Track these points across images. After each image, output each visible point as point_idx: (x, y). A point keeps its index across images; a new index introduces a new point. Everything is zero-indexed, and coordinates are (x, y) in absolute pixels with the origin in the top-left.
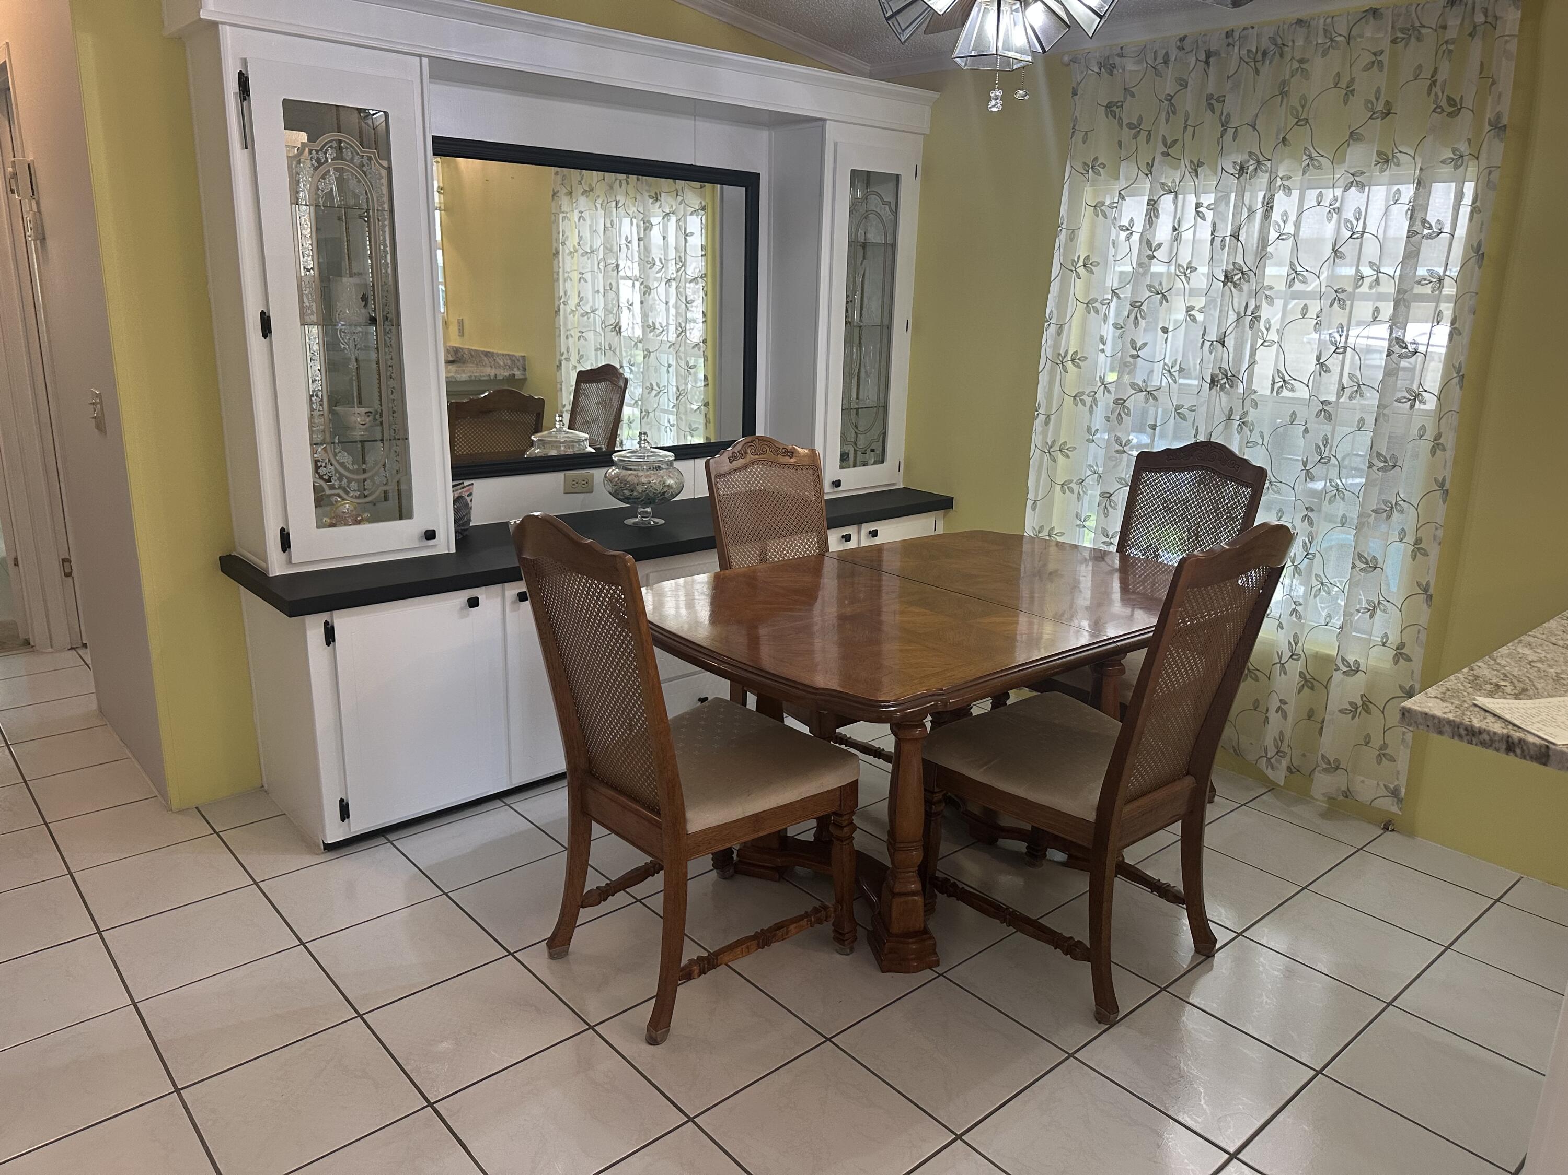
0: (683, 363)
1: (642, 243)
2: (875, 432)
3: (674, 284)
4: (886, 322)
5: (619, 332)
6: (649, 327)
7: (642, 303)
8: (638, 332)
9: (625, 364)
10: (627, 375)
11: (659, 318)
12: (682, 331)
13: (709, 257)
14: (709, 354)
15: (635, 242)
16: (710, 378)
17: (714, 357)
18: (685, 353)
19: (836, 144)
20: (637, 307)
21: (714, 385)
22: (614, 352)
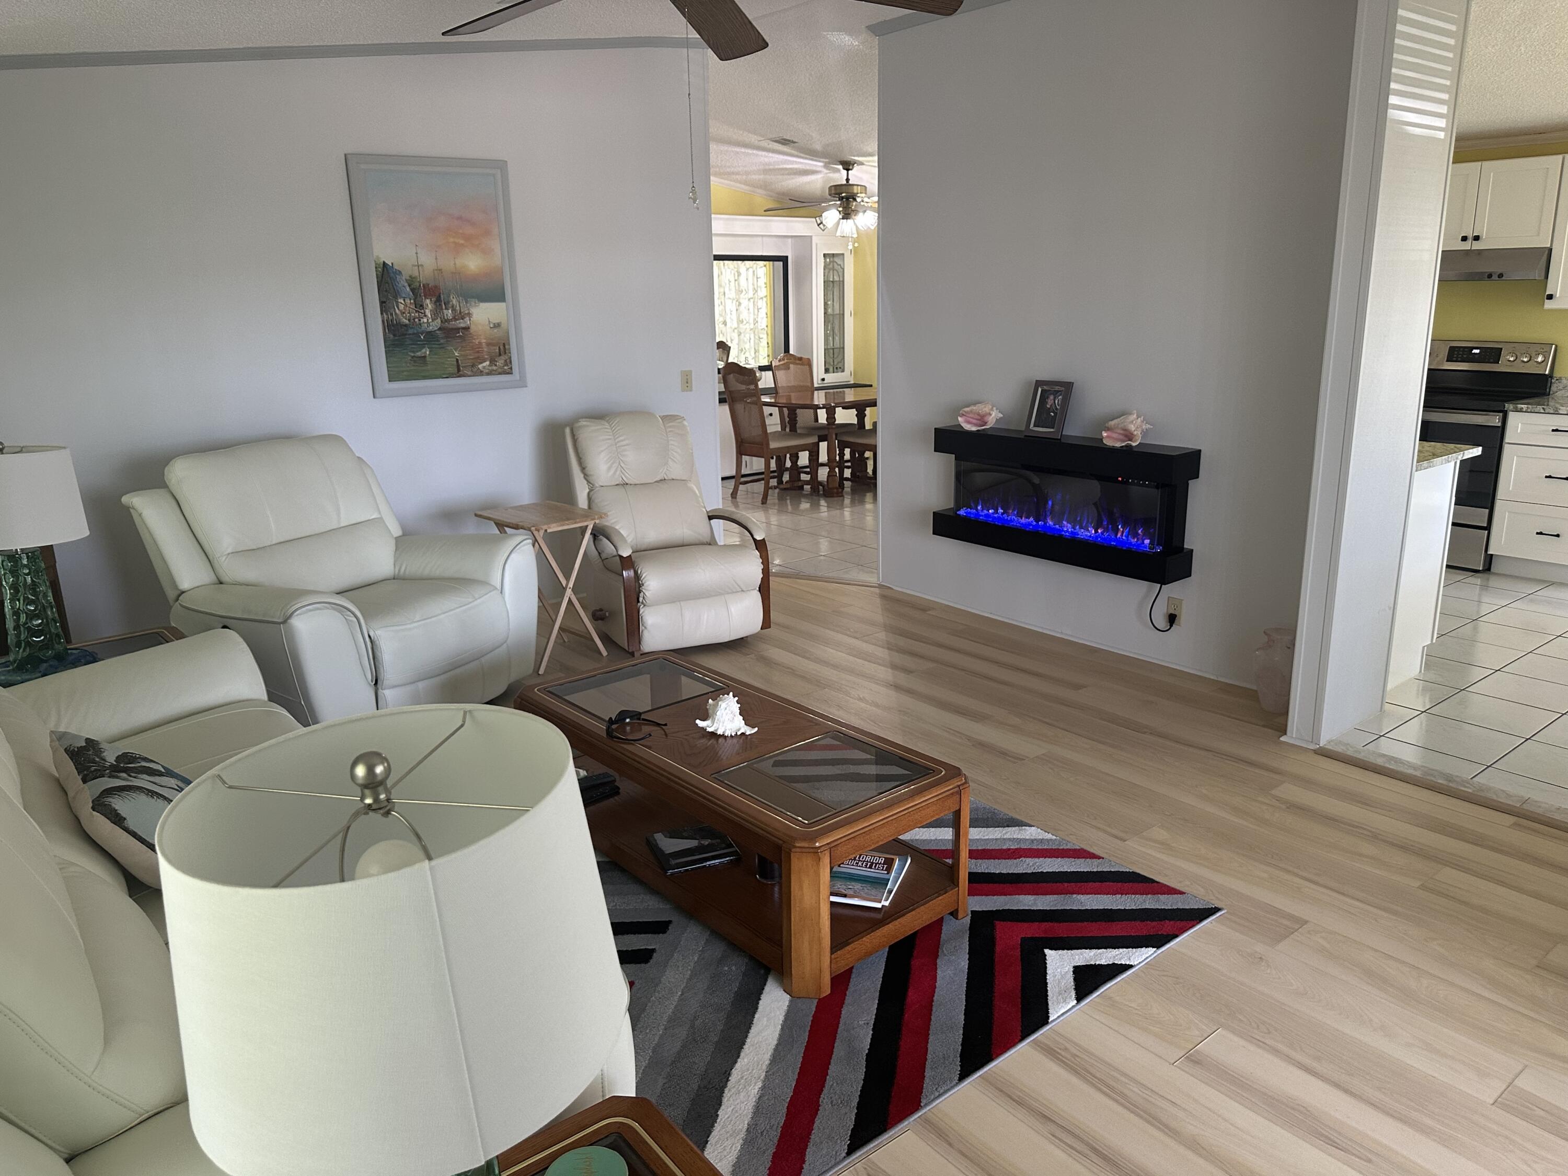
0: (757, 337)
1: (737, 282)
2: (840, 357)
3: (752, 300)
4: (841, 312)
5: (726, 325)
6: (740, 321)
7: (737, 310)
8: (735, 325)
9: (729, 340)
10: (729, 345)
11: (744, 315)
12: (756, 322)
13: (768, 287)
14: (769, 332)
15: (733, 281)
16: (770, 344)
17: (772, 333)
18: (758, 332)
19: (817, 245)
20: (734, 312)
21: (772, 346)
22: (723, 335)
